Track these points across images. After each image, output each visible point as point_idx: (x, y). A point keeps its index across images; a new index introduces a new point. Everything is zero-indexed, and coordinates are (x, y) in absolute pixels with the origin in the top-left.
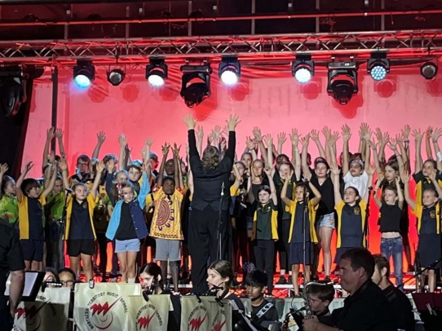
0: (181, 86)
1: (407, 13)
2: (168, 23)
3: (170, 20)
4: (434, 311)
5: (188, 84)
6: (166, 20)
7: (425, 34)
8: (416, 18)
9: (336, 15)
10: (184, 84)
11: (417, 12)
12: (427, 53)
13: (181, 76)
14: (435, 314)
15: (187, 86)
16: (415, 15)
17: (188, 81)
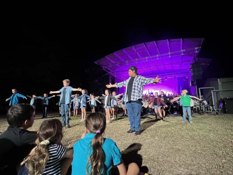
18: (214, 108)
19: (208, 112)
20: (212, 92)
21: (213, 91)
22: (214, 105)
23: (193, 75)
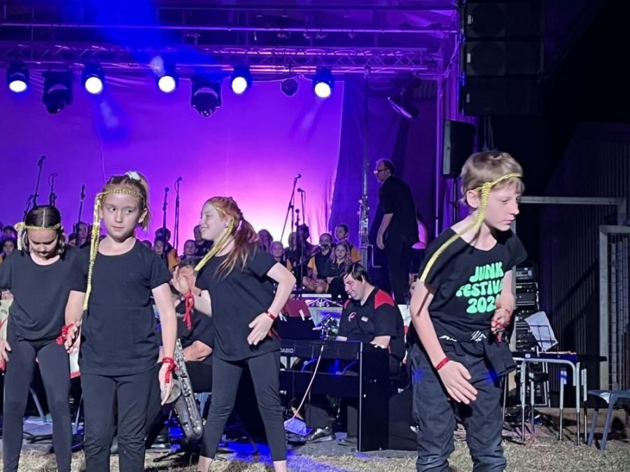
0: (43, 92)
1: (271, 29)
2: (31, 27)
3: (33, 25)
4: (284, 318)
5: (51, 90)
6: (28, 25)
7: (287, 51)
8: (279, 35)
9: (200, 28)
10: (46, 89)
11: (279, 30)
12: (288, 70)
13: (43, 82)
14: (285, 320)
15: (49, 92)
16: (278, 32)
17: (50, 88)
18: (604, 383)
19: (553, 411)
20: (603, 239)
21: (614, 229)
22: (603, 352)
23: (471, 72)
